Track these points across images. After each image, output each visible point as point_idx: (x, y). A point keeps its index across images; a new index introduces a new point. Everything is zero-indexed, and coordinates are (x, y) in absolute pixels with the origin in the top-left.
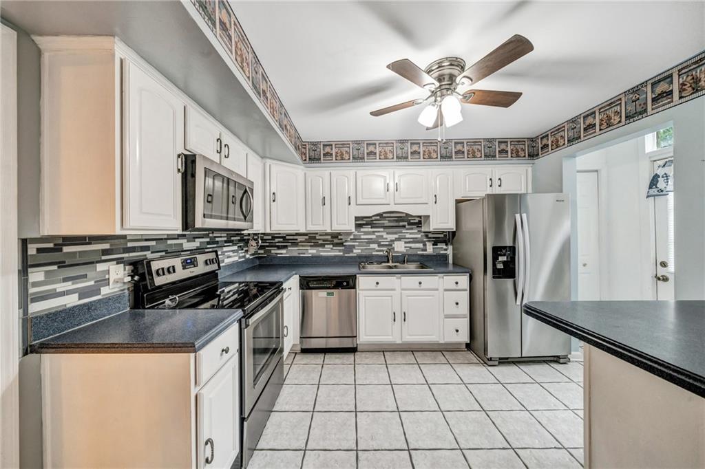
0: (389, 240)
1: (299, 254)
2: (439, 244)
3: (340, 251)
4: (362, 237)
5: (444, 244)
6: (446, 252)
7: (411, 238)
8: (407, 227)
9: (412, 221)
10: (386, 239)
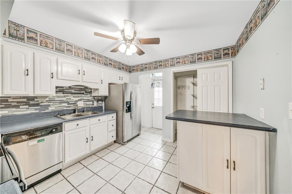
0: (74, 100)
2: (99, 102)
3: (36, 109)
4: (56, 99)
5: (101, 101)
6: (102, 105)
7: (87, 99)
8: (85, 94)
9: (87, 91)
10: (73, 100)
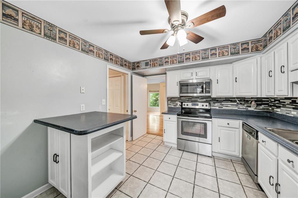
1: (286, 113)
